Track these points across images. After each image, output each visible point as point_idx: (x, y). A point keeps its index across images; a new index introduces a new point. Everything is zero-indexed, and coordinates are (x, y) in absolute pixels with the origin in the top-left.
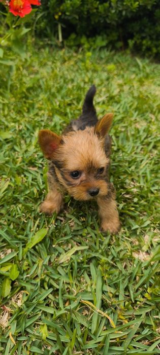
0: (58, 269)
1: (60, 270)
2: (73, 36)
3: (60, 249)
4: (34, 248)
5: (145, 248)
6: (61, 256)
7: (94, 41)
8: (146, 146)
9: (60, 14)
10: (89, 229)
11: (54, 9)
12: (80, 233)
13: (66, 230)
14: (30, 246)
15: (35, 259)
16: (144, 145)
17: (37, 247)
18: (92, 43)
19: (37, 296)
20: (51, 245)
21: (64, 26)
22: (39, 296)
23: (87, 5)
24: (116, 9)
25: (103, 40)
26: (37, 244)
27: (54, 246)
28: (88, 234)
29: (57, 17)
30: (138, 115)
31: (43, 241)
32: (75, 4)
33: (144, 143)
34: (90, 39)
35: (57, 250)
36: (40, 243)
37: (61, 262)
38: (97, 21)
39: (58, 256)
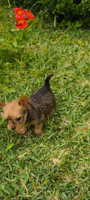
0: (16, 161)
1: (17, 162)
2: (64, 21)
3: (20, 152)
4: (8, 150)
5: (59, 157)
6: (19, 156)
7: (75, 24)
8: (81, 98)
9: (55, 10)
10: (35, 144)
11: (52, 8)
12: (31, 145)
13: (24, 143)
14: (7, 150)
15: (8, 155)
16: (80, 97)
17: (10, 150)
18: (73, 25)
19: (4, 172)
20: (16, 150)
21: (58, 17)
22: (5, 172)
23: (69, 6)
24: (85, 7)
25: (80, 23)
26: (9, 149)
27: (17, 150)
28: (34, 146)
29: (53, 12)
30: (84, 76)
31: (12, 148)
32: (61, 6)
33: (81, 96)
34: (72, 23)
35: (18, 153)
36: (11, 149)
37: (19, 158)
38: (75, 13)
39: (18, 155)
